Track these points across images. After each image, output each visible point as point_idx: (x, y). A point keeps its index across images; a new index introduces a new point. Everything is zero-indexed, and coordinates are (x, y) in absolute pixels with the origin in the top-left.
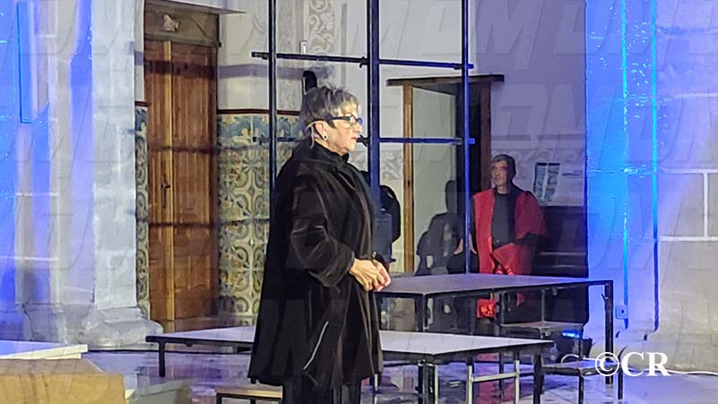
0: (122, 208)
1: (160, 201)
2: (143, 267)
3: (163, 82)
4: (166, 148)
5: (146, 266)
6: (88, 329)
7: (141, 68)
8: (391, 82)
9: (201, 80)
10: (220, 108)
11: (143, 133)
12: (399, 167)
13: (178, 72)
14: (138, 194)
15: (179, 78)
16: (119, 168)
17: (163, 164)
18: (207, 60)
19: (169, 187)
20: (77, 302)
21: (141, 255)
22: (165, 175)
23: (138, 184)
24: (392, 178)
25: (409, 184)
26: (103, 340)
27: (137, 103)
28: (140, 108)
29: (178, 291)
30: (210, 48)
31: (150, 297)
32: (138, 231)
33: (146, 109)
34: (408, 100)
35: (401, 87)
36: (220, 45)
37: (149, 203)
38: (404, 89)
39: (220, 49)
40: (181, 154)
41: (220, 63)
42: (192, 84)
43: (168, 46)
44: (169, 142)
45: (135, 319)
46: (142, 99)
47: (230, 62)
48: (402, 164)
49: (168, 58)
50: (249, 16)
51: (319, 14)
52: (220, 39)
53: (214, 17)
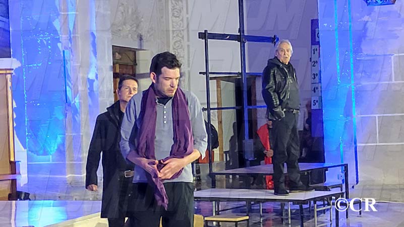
3: (116, 82)
8: (211, 79)
12: (215, 116)
18: (131, 71)
24: (214, 120)
25: (220, 122)
30: (132, 66)
34: (218, 86)
35: (215, 81)
36: (137, 64)
38: (217, 81)
39: (137, 67)
41: (137, 72)
43: (117, 66)
47: (142, 72)
48: (217, 114)
49: (118, 71)
50: (149, 52)
51: (177, 50)
52: (137, 62)
53: (134, 52)
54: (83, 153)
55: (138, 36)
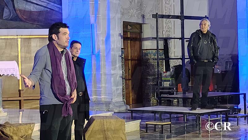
0: (118, 76)
1: (127, 73)
2: (124, 91)
3: (128, 43)
4: (129, 60)
5: (125, 91)
6: (111, 107)
7: (123, 39)
9: (137, 42)
10: (143, 49)
11: (123, 56)
13: (132, 40)
14: (122, 72)
15: (132, 42)
16: (117, 66)
17: (128, 64)
18: (139, 36)
19: (130, 70)
20: (108, 100)
21: (123, 88)
22: (128, 67)
23: (122, 69)
26: (115, 110)
27: (122, 49)
28: (122, 50)
29: (133, 97)
30: (139, 33)
31: (126, 98)
32: (123, 82)
33: (124, 50)
36: (142, 32)
37: (125, 74)
39: (142, 34)
40: (133, 61)
41: (142, 37)
42: (135, 43)
43: (129, 33)
44: (130, 58)
45: (122, 104)
46: (123, 48)
47: (145, 37)
49: (129, 36)
50: (150, 25)
51: (168, 24)
52: (142, 31)
53: (140, 25)
54: (102, 84)
55: (141, 15)
